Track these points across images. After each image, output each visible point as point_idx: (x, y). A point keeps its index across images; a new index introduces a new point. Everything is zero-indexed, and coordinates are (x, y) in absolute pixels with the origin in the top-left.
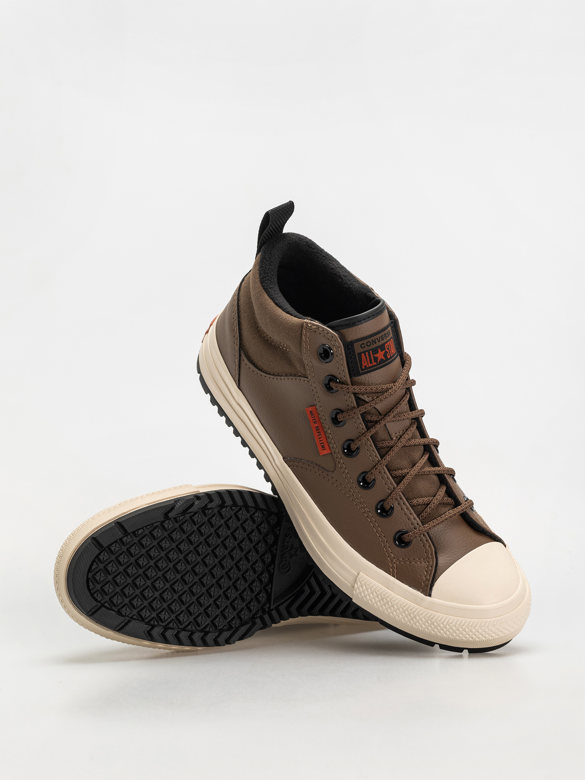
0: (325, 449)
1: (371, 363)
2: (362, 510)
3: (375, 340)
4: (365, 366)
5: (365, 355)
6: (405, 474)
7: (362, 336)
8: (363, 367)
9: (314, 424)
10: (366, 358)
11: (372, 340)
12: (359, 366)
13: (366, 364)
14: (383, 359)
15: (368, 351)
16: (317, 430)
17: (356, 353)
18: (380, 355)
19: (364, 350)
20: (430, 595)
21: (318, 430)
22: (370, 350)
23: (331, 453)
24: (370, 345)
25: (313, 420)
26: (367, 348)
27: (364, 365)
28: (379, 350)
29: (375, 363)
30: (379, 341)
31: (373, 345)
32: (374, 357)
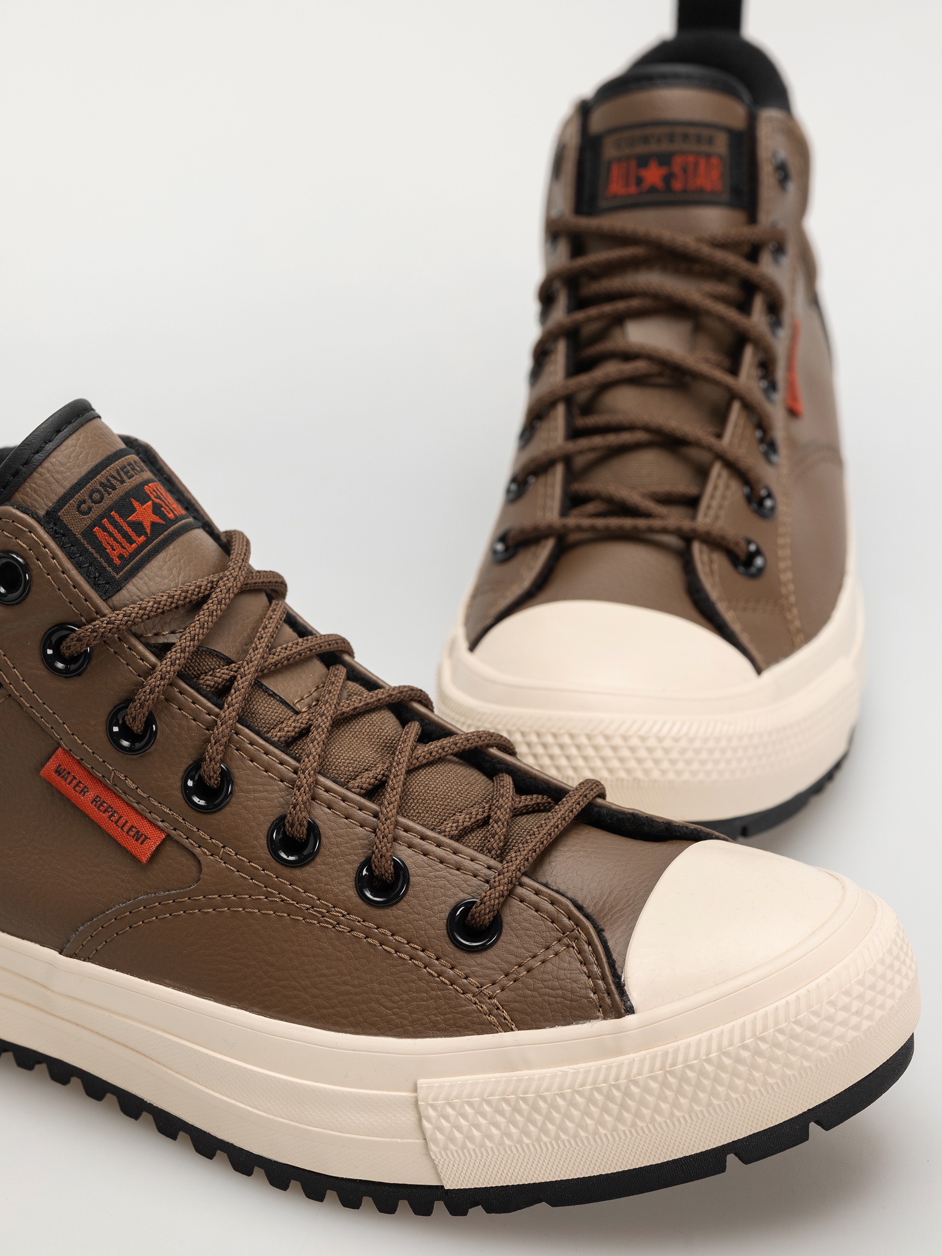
0: (146, 838)
1: (131, 541)
2: (328, 922)
3: (108, 480)
4: (121, 557)
5: (105, 529)
6: (383, 775)
7: (68, 485)
8: (117, 561)
9: (83, 795)
10: (111, 535)
11: (101, 484)
12: (105, 565)
13: (119, 550)
14: (158, 524)
15: (106, 514)
16: (98, 808)
17: (79, 536)
18: (144, 514)
19: (93, 515)
20: (630, 1010)
21: (101, 805)
22: (110, 509)
23: (168, 836)
24: (102, 498)
25: (74, 788)
26: (97, 510)
27: (114, 555)
28: (136, 504)
29: (143, 538)
30: (122, 482)
31: (109, 494)
32: (132, 524)
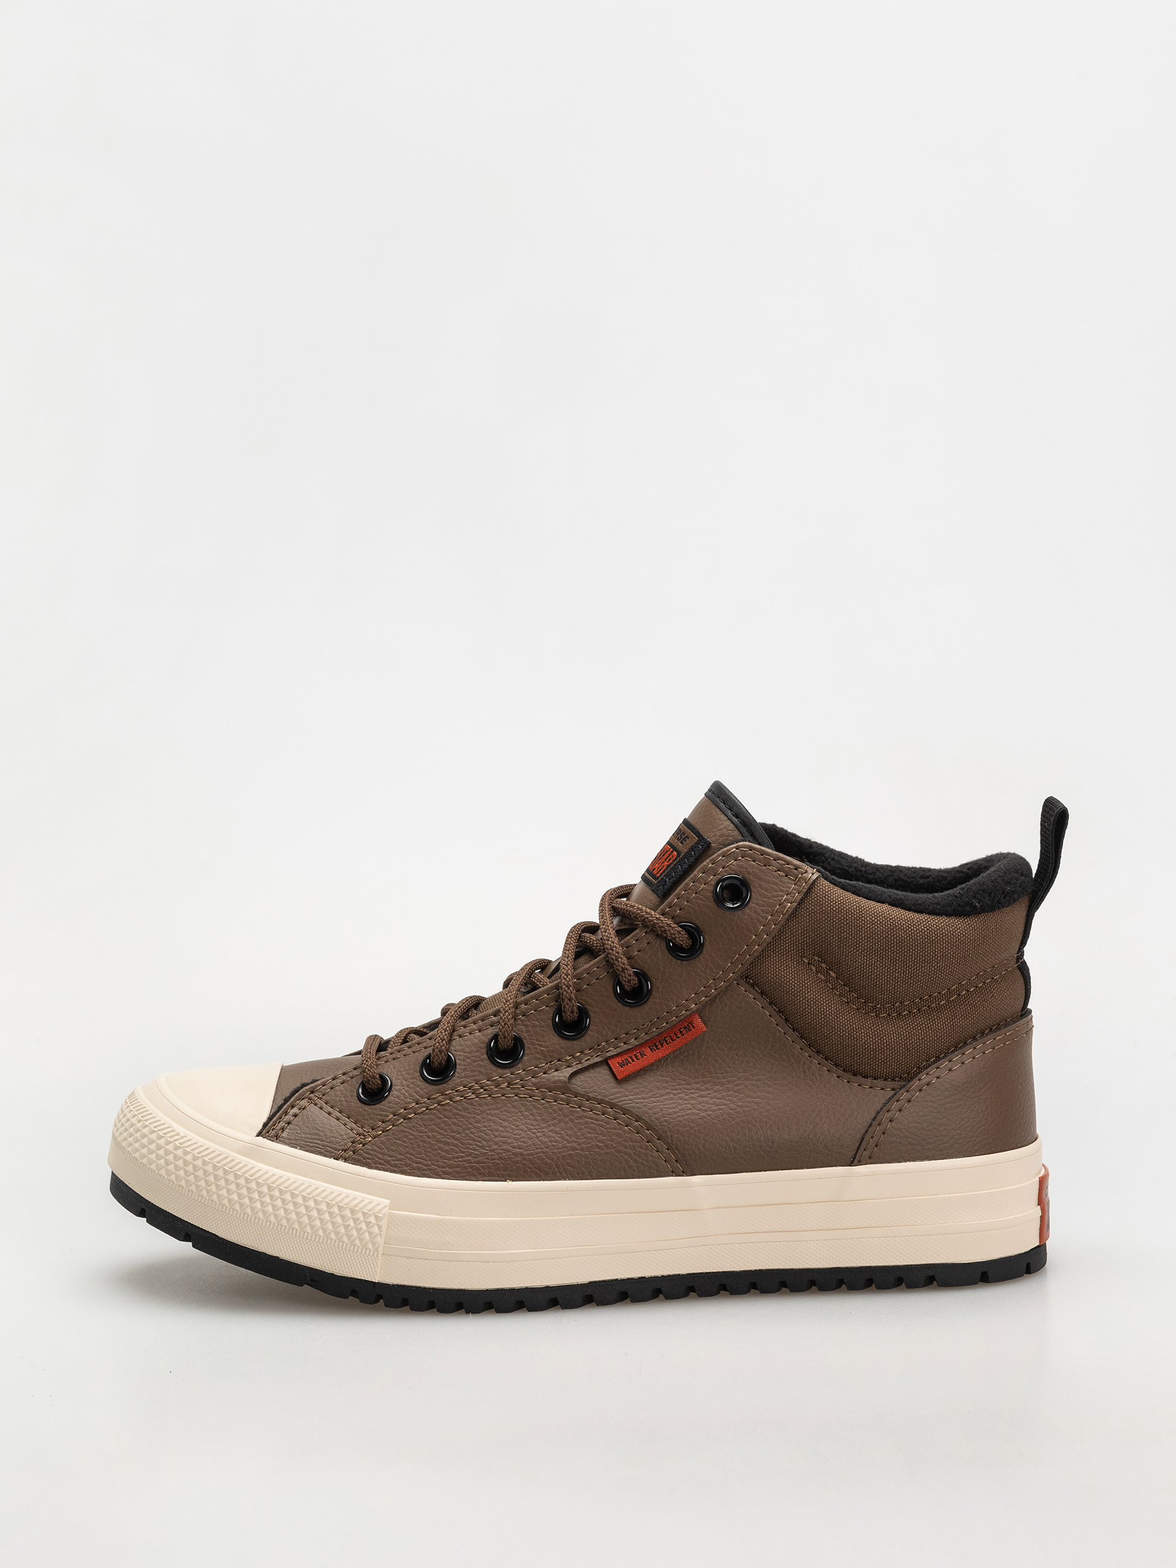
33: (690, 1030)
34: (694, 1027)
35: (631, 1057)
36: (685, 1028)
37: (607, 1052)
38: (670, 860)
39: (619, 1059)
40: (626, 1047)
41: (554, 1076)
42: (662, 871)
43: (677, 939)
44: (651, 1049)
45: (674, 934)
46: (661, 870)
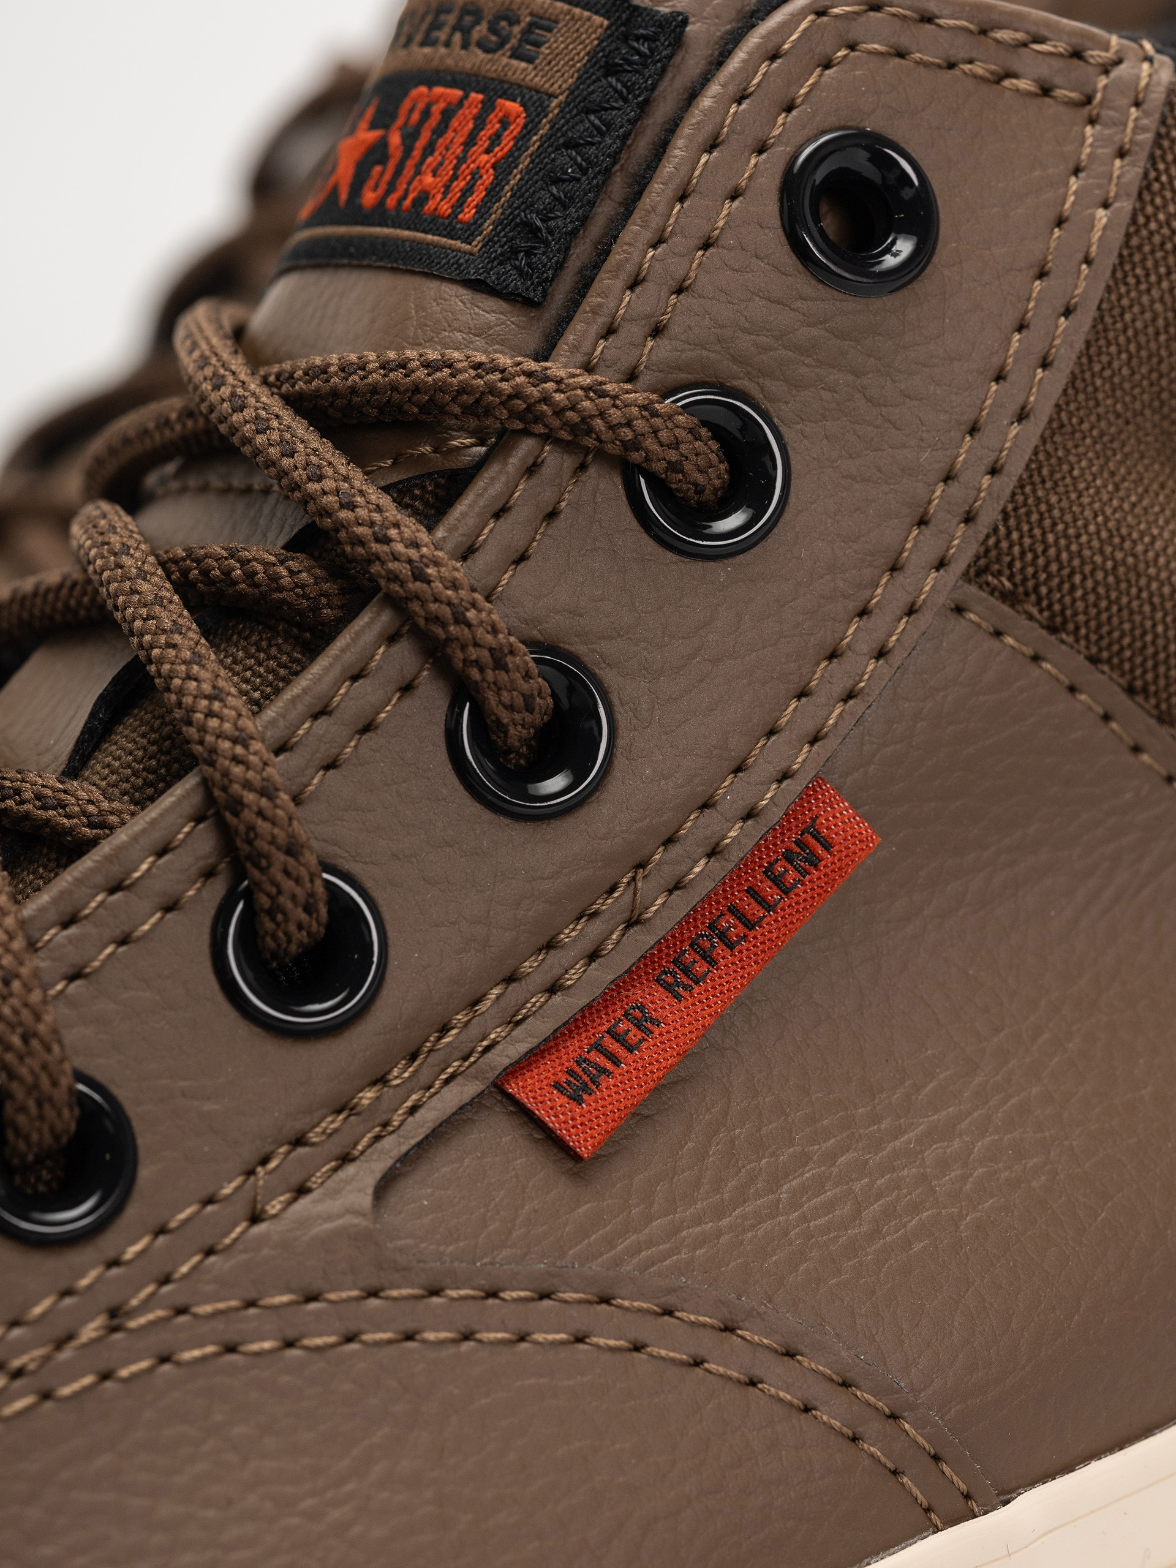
33: (814, 861)
34: (827, 846)
35: (599, 1048)
36: (788, 857)
37: (487, 1049)
38: (496, 139)
39: (552, 1069)
40: (564, 1006)
41: (303, 1223)
42: (475, 199)
43: (650, 443)
44: (668, 988)
45: (629, 424)
46: (468, 191)
